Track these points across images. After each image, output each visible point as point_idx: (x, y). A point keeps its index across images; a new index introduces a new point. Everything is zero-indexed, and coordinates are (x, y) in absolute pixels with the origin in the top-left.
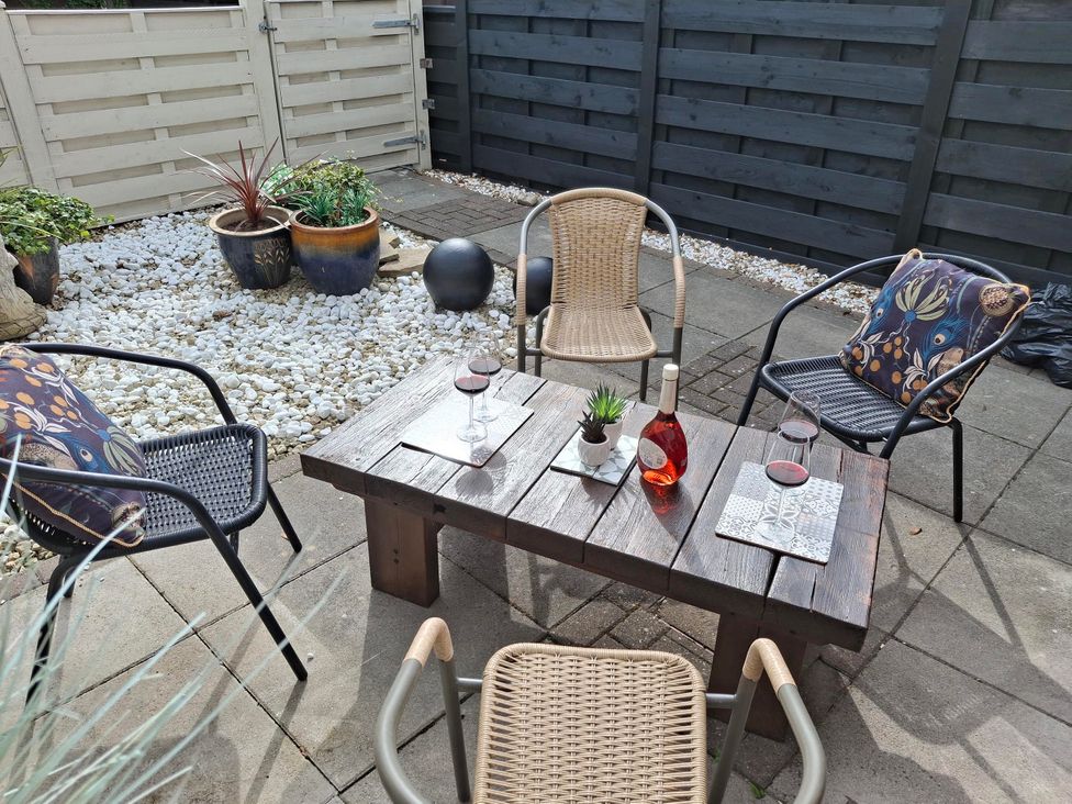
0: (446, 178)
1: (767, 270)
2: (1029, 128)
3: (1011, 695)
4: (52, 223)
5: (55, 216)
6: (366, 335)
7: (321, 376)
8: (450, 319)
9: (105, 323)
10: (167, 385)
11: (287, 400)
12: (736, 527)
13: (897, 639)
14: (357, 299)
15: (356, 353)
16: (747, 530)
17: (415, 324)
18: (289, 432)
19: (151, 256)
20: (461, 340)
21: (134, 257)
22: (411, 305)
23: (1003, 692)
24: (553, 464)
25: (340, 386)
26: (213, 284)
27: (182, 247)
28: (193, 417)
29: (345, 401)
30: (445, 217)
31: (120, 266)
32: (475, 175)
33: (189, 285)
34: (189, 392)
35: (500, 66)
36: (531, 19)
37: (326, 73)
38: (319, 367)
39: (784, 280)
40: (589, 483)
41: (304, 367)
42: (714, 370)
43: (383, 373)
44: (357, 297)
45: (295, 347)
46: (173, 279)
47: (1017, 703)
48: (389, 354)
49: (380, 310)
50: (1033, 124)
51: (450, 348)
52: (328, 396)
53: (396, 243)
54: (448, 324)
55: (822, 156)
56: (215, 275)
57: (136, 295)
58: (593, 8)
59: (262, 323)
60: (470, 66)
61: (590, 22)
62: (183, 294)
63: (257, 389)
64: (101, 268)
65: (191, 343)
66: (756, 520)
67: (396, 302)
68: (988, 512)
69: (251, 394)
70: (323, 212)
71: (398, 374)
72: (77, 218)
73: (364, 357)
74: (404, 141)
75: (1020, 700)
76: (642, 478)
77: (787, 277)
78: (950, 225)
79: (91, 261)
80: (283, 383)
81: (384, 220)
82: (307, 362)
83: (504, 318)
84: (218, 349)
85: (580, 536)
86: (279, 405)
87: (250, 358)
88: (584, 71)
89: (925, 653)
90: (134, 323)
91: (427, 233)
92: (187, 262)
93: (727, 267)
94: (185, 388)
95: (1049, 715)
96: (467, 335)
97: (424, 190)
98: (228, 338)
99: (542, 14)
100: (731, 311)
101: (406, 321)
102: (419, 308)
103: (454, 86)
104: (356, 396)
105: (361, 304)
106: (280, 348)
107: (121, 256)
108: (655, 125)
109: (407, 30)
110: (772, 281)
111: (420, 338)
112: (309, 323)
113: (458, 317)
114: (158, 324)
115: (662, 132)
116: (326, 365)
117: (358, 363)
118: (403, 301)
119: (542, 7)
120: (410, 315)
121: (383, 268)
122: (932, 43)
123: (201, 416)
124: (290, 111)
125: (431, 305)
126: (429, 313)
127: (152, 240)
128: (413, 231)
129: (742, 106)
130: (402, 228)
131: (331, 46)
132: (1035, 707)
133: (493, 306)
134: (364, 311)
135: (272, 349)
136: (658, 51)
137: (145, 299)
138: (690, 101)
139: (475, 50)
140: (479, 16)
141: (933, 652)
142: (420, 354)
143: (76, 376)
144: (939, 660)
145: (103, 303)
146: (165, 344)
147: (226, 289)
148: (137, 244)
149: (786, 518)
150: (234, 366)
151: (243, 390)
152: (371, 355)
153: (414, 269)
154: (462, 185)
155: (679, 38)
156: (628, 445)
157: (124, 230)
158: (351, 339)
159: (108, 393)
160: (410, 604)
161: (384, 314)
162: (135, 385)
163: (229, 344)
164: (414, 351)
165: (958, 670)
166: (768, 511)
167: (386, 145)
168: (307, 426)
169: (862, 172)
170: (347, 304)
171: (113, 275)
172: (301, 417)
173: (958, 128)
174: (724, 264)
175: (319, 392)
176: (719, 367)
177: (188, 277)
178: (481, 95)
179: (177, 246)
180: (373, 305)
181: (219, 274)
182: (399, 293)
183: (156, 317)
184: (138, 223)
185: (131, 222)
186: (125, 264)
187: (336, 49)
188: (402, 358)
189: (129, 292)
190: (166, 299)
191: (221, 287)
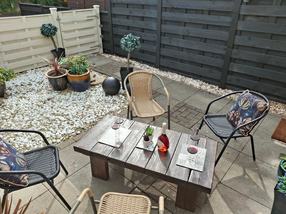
0: (107, 56)
1: (190, 81)
2: (253, 47)
3: (248, 197)
4: (4, 77)
5: (4, 74)
6: (88, 103)
7: (77, 116)
8: (109, 98)
9: (19, 102)
10: (37, 120)
11: (68, 123)
12: (181, 162)
13: (221, 183)
14: (85, 93)
15: (85, 109)
16: (184, 163)
17: (100, 100)
18: (69, 133)
19: (30, 82)
20: (112, 104)
21: (25, 82)
22: (99, 94)
23: (246, 196)
24: (136, 146)
25: (81, 118)
26: (47, 90)
27: (38, 79)
28: (44, 129)
29: (83, 123)
30: (107, 68)
31: (22, 85)
32: (114, 55)
33: (40, 90)
34: (42, 122)
35: (120, 27)
36: (128, 16)
37: (74, 30)
38: (76, 113)
39: (194, 84)
40: (145, 151)
41: (72, 114)
42: (177, 110)
43: (93, 114)
44: (85, 92)
45: (69, 108)
46: (36, 88)
47: (249, 199)
48: (94, 109)
49: (91, 96)
50: (254, 46)
51: (110, 106)
52: (78, 122)
53: (94, 76)
54: (109, 99)
55: (203, 53)
56: (47, 87)
57: (26, 94)
58: (144, 14)
59: (60, 101)
60: (112, 27)
61: (143, 17)
62: (39, 93)
63: (60, 120)
64: (17, 86)
65: (42, 108)
66: (186, 160)
67: (95, 93)
68: (244, 148)
69: (59, 122)
70: (75, 71)
71: (97, 115)
72: (10, 74)
73: (87, 110)
74: (96, 46)
75: (251, 198)
76: (158, 149)
77: (195, 83)
78: (235, 70)
79: (14, 84)
80: (67, 118)
81: (91, 69)
82: (73, 112)
83: (124, 97)
84: (49, 109)
85: (144, 167)
86: (66, 125)
87: (58, 111)
88: (142, 29)
89: (228, 187)
90: (27, 102)
91: (103, 73)
92: (40, 83)
93: (180, 81)
94: (41, 121)
95: (257, 202)
96: (114, 102)
97: (102, 60)
98: (52, 106)
99: (131, 15)
100: (181, 94)
101: (98, 99)
102: (101, 95)
103: (108, 32)
104: (86, 121)
105: (86, 94)
106: (65, 108)
107: (22, 82)
108: (161, 44)
109: (96, 18)
110: (191, 84)
111: (102, 104)
112: (73, 100)
113: (112, 97)
114: (33, 102)
115: (162, 46)
116: (78, 112)
117: (86, 112)
118: (97, 93)
119: (131, 13)
120: (99, 97)
121: (92, 83)
122: (229, 26)
123: (46, 129)
124: (65, 40)
125: (104, 94)
126: (104, 96)
127: (30, 77)
128: (99, 72)
129: (183, 40)
130: (96, 71)
131: (76, 23)
132: (254, 200)
133: (121, 94)
134: (87, 96)
135: (63, 109)
136: (161, 25)
137: (29, 95)
138: (169, 38)
139: (114, 23)
140: (114, 14)
141: (230, 187)
142: (102, 108)
143: (12, 118)
144: (231, 189)
145: (18, 96)
146: (36, 108)
147: (50, 91)
148: (26, 78)
149: (193, 159)
150: (54, 114)
151: (57, 121)
152: (89, 109)
153: (99, 83)
154: (111, 58)
155: (166, 22)
156: (155, 140)
157: (22, 74)
158: (84, 105)
159: (21, 123)
160: (102, 180)
161: (92, 97)
162: (28, 121)
163: (52, 108)
164: (100, 107)
165: (236, 191)
166: (189, 157)
167: (91, 47)
168: (73, 131)
169: (212, 57)
170: (82, 94)
171: (20, 88)
172: (72, 128)
173: (236, 47)
174: (179, 80)
175: (76, 121)
176: (178, 109)
177: (40, 88)
178: (116, 35)
179: (36, 78)
180: (89, 94)
181: (48, 86)
182: (96, 90)
183: (32, 100)
184: (25, 72)
185: (24, 71)
186: (23, 84)
187: (77, 24)
188: (97, 109)
189: (24, 93)
190: (35, 94)
191: (49, 90)
